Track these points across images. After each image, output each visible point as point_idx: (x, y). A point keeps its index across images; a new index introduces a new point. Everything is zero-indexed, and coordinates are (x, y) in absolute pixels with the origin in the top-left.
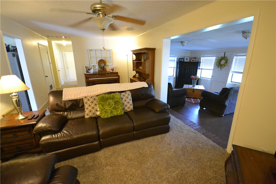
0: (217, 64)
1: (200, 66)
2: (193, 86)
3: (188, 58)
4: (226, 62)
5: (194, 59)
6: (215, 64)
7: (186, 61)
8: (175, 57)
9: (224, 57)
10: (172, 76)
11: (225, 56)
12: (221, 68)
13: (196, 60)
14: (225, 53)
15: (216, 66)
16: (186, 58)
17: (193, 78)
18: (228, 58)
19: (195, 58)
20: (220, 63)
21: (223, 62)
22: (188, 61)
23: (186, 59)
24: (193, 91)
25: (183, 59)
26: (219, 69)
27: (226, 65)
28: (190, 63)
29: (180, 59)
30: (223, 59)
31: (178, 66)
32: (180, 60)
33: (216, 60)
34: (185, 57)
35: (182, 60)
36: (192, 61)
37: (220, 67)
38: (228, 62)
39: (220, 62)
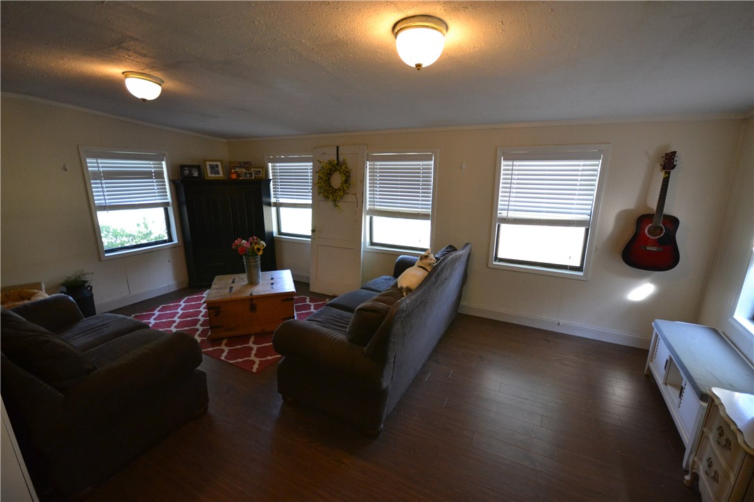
0: (320, 187)
1: (269, 196)
2: (253, 282)
3: (219, 164)
4: (346, 181)
5: (245, 168)
6: (316, 187)
7: (210, 175)
8: (158, 158)
9: (337, 164)
10: (165, 242)
11: (341, 159)
12: (335, 201)
13: (251, 174)
14: (338, 147)
15: (319, 194)
16: (208, 164)
17: (243, 249)
18: (350, 164)
19: (247, 165)
20: (329, 184)
21: (337, 180)
22: (221, 174)
23: (212, 167)
24: (253, 308)
25: (198, 167)
26: (330, 204)
27: (347, 191)
28: (226, 183)
29: (182, 167)
30: (336, 170)
31: (184, 199)
32: (187, 172)
33: (315, 172)
34: (205, 161)
35: (196, 174)
36: (234, 176)
37: (331, 196)
38: (353, 180)
39: (329, 179)
